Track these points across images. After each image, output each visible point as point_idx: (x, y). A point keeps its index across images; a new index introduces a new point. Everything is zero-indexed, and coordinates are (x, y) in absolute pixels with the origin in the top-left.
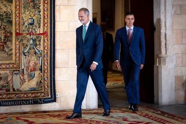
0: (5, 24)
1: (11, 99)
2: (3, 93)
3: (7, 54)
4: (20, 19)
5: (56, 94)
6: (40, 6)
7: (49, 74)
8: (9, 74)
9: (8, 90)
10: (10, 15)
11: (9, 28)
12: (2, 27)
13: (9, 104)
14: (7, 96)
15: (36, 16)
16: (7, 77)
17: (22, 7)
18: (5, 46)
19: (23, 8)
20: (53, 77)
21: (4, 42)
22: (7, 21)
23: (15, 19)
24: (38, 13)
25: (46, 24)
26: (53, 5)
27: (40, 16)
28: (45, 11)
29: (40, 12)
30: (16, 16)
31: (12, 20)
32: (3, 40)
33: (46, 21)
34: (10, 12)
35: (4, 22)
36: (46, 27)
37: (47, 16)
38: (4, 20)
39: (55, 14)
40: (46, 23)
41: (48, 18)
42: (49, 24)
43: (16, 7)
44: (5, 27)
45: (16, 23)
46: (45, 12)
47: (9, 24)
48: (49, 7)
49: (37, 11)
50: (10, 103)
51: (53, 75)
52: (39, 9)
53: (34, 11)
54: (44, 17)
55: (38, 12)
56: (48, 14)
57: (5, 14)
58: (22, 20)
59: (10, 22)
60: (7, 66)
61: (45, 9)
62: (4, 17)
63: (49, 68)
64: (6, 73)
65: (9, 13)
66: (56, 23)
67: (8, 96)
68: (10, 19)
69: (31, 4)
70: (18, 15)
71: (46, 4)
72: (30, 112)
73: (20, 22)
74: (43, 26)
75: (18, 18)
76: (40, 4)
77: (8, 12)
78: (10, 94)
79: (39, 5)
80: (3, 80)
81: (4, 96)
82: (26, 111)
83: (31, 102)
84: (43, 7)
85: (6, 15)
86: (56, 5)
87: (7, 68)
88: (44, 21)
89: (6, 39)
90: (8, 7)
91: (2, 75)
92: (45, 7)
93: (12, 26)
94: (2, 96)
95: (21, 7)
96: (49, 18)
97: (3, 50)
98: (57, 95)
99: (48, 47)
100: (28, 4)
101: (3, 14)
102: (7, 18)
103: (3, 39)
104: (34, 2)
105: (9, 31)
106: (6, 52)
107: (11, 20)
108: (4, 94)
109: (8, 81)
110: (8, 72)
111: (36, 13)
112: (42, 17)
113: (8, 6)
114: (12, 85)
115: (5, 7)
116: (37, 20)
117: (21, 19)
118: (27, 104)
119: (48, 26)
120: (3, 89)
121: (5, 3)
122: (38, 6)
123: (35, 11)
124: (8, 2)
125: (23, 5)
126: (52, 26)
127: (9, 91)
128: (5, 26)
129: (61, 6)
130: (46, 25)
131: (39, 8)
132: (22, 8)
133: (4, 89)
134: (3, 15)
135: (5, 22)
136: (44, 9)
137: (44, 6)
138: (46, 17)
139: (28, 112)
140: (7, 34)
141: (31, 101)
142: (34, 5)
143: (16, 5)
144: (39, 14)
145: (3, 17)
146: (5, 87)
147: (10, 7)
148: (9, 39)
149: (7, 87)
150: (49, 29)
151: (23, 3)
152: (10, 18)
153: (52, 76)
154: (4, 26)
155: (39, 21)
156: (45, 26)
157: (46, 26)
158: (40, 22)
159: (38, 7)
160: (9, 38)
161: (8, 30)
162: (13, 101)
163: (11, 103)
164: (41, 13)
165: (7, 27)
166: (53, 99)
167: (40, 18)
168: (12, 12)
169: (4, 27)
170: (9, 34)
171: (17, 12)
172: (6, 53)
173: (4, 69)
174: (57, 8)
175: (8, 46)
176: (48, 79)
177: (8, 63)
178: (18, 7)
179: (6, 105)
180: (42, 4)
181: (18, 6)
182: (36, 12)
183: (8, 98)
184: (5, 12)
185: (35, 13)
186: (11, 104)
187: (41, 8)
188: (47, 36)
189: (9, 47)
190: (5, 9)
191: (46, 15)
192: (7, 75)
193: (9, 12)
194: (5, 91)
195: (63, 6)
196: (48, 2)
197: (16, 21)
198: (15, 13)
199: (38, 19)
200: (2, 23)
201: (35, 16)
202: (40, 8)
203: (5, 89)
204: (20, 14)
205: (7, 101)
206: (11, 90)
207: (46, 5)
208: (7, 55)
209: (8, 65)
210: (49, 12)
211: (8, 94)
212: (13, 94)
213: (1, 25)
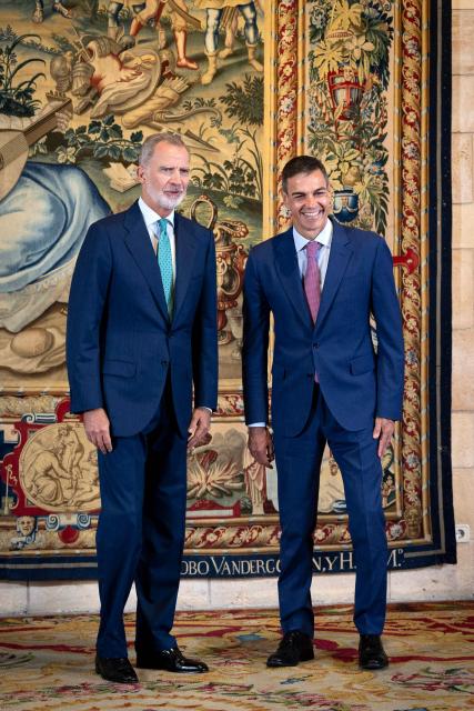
0: (230, 218)
1: (255, 550)
2: (222, 521)
5: (458, 527)
6: (383, 138)
7: (424, 438)
9: (242, 510)
10: (251, 177)
11: (248, 236)
12: (216, 231)
13: (246, 569)
14: (238, 535)
15: (366, 179)
16: (237, 448)
17: (302, 141)
18: (228, 313)
19: (310, 146)
20: (442, 453)
21: (225, 298)
22: (240, 206)
23: (275, 195)
24: (376, 168)
25: (410, 218)
26: (443, 132)
27: (386, 178)
28: (406, 156)
29: (383, 161)
30: (277, 180)
31: (261, 196)
32: (223, 287)
33: (409, 201)
34: (253, 163)
35: (225, 210)
36: (412, 229)
37: (417, 180)
38: (226, 200)
39: (450, 169)
40: (409, 213)
41: (419, 188)
42: (423, 214)
43: (277, 143)
44: (230, 231)
45: (277, 212)
46: (408, 164)
47: (249, 216)
48: (423, 139)
49: (369, 159)
50: (250, 567)
51: (442, 445)
52: (381, 148)
53: (359, 159)
54: (402, 185)
55: (376, 162)
56: (418, 171)
57: (229, 173)
59: (253, 209)
61: (408, 150)
62: (226, 184)
63: (423, 412)
64: (234, 434)
65: (249, 170)
66: (455, 209)
67: (245, 536)
68: (253, 194)
69: (346, 126)
71: (412, 125)
72: (340, 606)
74: (399, 224)
76: (383, 125)
77: (245, 166)
78: (250, 525)
79: (377, 129)
80: (221, 464)
81: (228, 535)
82: (321, 604)
83: (346, 564)
84: (397, 139)
85: (232, 177)
86: (453, 129)
87: (238, 411)
88: (402, 203)
89: (236, 284)
90: (241, 140)
91: (219, 443)
92: (405, 141)
93: (261, 226)
94: (218, 533)
95: (299, 142)
96: (423, 190)
97: (223, 333)
98: (462, 533)
99: (420, 318)
100: (333, 129)
101: (220, 173)
102: (238, 189)
104: (358, 119)
105: (246, 247)
106: (233, 338)
107: (257, 198)
108: (227, 525)
109: (245, 466)
110: (243, 428)
111: (368, 167)
112: (393, 186)
113: (243, 137)
114: (261, 488)
115: (230, 141)
116: (372, 196)
118: (328, 572)
119: (418, 224)
120: (220, 502)
121: (228, 123)
122: (376, 134)
123: (364, 157)
124: (243, 120)
125: (307, 132)
126: (439, 223)
127: (248, 511)
128: (232, 227)
130: (411, 221)
131: (377, 145)
132: (306, 146)
133: (225, 502)
134: (222, 179)
135: (232, 209)
136: (402, 150)
137: (402, 135)
138: (411, 186)
139: (333, 607)
140: (240, 260)
141: (346, 557)
142: (359, 133)
143: (277, 131)
144: (381, 172)
145: (219, 186)
146: (229, 493)
147: (249, 144)
149: (237, 496)
150: (424, 238)
151: (308, 123)
152: (250, 189)
153: (439, 448)
154: (225, 224)
155: (378, 202)
156: (405, 225)
157: (411, 225)
158: (386, 207)
159: (374, 142)
161: (243, 243)
162: (263, 557)
163: (254, 564)
164: (391, 167)
165: (240, 230)
166: (443, 550)
167: (386, 189)
168: (259, 165)
169: (225, 228)
173: (225, 415)
174: (458, 144)
176: (421, 461)
178: (286, 142)
179: (236, 576)
180: (391, 129)
181: (286, 137)
182: (365, 161)
183: (245, 545)
184: (228, 165)
185: (361, 167)
186: (255, 569)
187: (390, 143)
188: (417, 271)
190: (227, 152)
191: (410, 176)
192: (236, 444)
193: (249, 166)
194: (230, 512)
196: (418, 119)
197: (276, 203)
199: (375, 193)
200: (216, 213)
201: (363, 183)
202: (385, 144)
203: (232, 504)
205: (237, 558)
206: (258, 510)
207: (409, 131)
210: (424, 163)
211: (242, 527)
212: (266, 525)
213: (214, 223)
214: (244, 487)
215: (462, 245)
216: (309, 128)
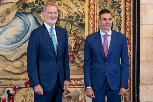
0: (76, 28)
4: (95, 21)
6: (120, 5)
7: (132, 92)
8: (81, 92)
10: (82, 17)
11: (81, 34)
12: (72, 32)
15: (115, 17)
16: (77, 95)
17: (97, 6)
18: (75, 56)
19: (99, 8)
20: (137, 97)
21: (74, 52)
22: (79, 25)
23: (89, 22)
24: (118, 14)
26: (137, 4)
27: (121, 17)
28: (127, 11)
29: (120, 12)
30: (89, 17)
31: (85, 22)
32: (73, 48)
33: (128, 24)
35: (74, 26)
36: (128, 32)
37: (130, 18)
38: (75, 23)
39: (139, 15)
40: (128, 27)
41: (130, 20)
42: (132, 27)
43: (90, 7)
44: (76, 32)
45: (89, 27)
46: (127, 13)
47: (81, 28)
48: (132, 6)
49: (116, 12)
51: (137, 94)
52: (119, 8)
53: (113, 11)
54: (126, 19)
56: (130, 15)
57: (75, 15)
59: (82, 26)
61: (127, 9)
62: (75, 19)
63: (132, 85)
64: (77, 91)
65: (81, 15)
66: (141, 26)
68: (82, 22)
69: (109, 2)
70: (92, 16)
73: (95, 26)
74: (125, 30)
75: (92, 20)
76: (120, 2)
77: (80, 13)
79: (119, 3)
80: (73, 100)
84: (124, 6)
86: (140, 3)
87: (78, 84)
88: (125, 24)
89: (77, 47)
90: (79, 6)
91: (72, 94)
92: (127, 6)
93: (85, 31)
95: (96, 7)
96: (132, 21)
99: (131, 58)
100: (106, 3)
101: (73, 15)
102: (78, 20)
105: (80, 37)
106: (76, 63)
107: (83, 23)
109: (80, 101)
110: (79, 89)
111: (116, 14)
112: (123, 19)
113: (79, 5)
115: (76, 6)
116: (117, 22)
119: (130, 30)
121: (75, 1)
122: (118, 4)
123: (115, 11)
125: (98, 4)
126: (136, 30)
128: (76, 31)
129: (147, 5)
130: (128, 30)
132: (98, 7)
134: (74, 17)
135: (76, 26)
137: (126, 5)
138: (128, 19)
140: (79, 41)
142: (113, 4)
143: (89, 3)
144: (120, 15)
145: (73, 19)
147: (81, 7)
150: (132, 35)
151: (98, 1)
152: (82, 20)
153: (136, 96)
154: (74, 30)
155: (119, 24)
156: (126, 31)
157: (128, 31)
158: (121, 25)
159: (118, 7)
160: (81, 46)
164: (122, 14)
165: (79, 32)
167: (121, 20)
169: (74, 31)
171: (91, 13)
172: (77, 65)
173: (74, 86)
174: (142, 7)
175: (79, 56)
176: (131, 99)
177: (79, 78)
178: (92, 7)
180: (122, 3)
181: (92, 5)
182: (115, 12)
184: (75, 13)
185: (114, 14)
188: (130, 44)
190: (75, 9)
191: (128, 16)
193: (81, 13)
195: (150, 5)
197: (89, 24)
198: (89, 14)
199: (118, 21)
200: (72, 27)
201: (114, 18)
202: (121, 7)
204: (94, 15)
207: (128, 3)
208: (78, 68)
209: (79, 81)
210: (132, 13)
213: (71, 30)
215: (143, 37)
216: (99, 3)
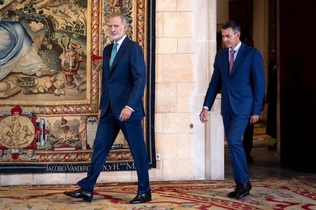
0: (75, 42)
1: (83, 162)
2: (71, 152)
3: (78, 90)
4: (98, 33)
5: (157, 154)
6: (131, 13)
7: (145, 122)
8: (81, 121)
9: (78, 148)
10: (82, 27)
11: (81, 49)
12: (70, 47)
13: (80, 169)
14: (77, 157)
16: (77, 126)
18: (74, 77)
20: (151, 128)
21: (73, 71)
22: (78, 37)
23: (92, 34)
24: (128, 24)
25: (141, 42)
26: (153, 11)
27: (132, 28)
28: (139, 20)
29: (131, 22)
30: (92, 28)
31: (86, 34)
32: (72, 67)
33: (140, 36)
34: (83, 22)
35: (73, 39)
37: (143, 29)
38: (73, 35)
39: (155, 25)
40: (140, 41)
41: (144, 32)
42: (145, 41)
43: (92, 15)
44: (75, 47)
45: (92, 40)
46: (140, 23)
47: (82, 41)
48: (145, 14)
50: (81, 169)
51: (151, 125)
52: (130, 17)
54: (138, 30)
55: (129, 22)
56: (143, 26)
57: (75, 25)
58: (102, 36)
59: (83, 39)
60: (78, 109)
61: (140, 18)
62: (73, 30)
64: (75, 120)
65: (82, 25)
66: (157, 40)
67: (79, 157)
68: (83, 33)
69: (117, 9)
70: (95, 27)
71: (141, 9)
72: (114, 183)
73: (98, 39)
75: (95, 32)
76: (131, 9)
77: (80, 23)
78: (81, 153)
79: (129, 10)
80: (71, 131)
81: (73, 157)
82: (106, 182)
83: (116, 168)
84: (136, 14)
85: (76, 27)
86: (156, 10)
87: (77, 112)
88: (137, 37)
89: (77, 66)
91: (70, 124)
92: (139, 15)
93: (86, 45)
94: (69, 156)
95: (100, 15)
96: (145, 33)
97: (72, 84)
98: (158, 157)
100: (113, 10)
101: (71, 25)
102: (78, 31)
103: (71, 65)
104: (122, 6)
105: (81, 52)
106: (76, 86)
107: (85, 35)
108: (73, 153)
109: (80, 132)
110: (79, 118)
112: (134, 31)
113: (80, 13)
114: (85, 140)
115: (75, 14)
117: (100, 34)
118: (109, 171)
119: (143, 45)
120: (70, 145)
121: (74, 8)
122: (128, 12)
124: (80, 7)
125: (103, 11)
126: (151, 44)
127: (81, 148)
128: (75, 45)
129: (165, 13)
130: (141, 44)
131: (129, 16)
132: (103, 16)
133: (72, 145)
134: (72, 28)
135: (75, 39)
136: (138, 18)
137: (138, 12)
138: (141, 31)
139: (111, 183)
140: (78, 57)
141: (116, 165)
142: (122, 11)
143: (92, 10)
144: (130, 26)
146: (74, 142)
147: (82, 15)
148: (80, 66)
149: (77, 143)
150: (145, 50)
151: (103, 8)
152: (82, 31)
153: (150, 126)
158: (131, 38)
159: (128, 15)
160: (81, 64)
161: (79, 51)
162: (86, 165)
163: (83, 167)
164: (133, 24)
165: (79, 46)
166: (151, 163)
167: (132, 32)
168: (86, 23)
169: (73, 45)
170: (81, 57)
171: (94, 22)
172: (76, 88)
173: (72, 113)
174: (158, 16)
175: (79, 76)
177: (79, 103)
178: (95, 15)
179: (76, 172)
180: (134, 10)
181: (95, 13)
183: (79, 160)
184: (74, 22)
186: (83, 169)
187: (133, 15)
189: (80, 78)
190: (74, 18)
191: (140, 27)
192: (76, 124)
193: (82, 23)
194: (74, 149)
195: (169, 13)
196: (144, 7)
197: (92, 37)
198: (92, 24)
200: (70, 40)
202: (131, 15)
203: (75, 146)
204: (98, 26)
205: (76, 165)
206: (84, 148)
207: (140, 11)
208: (77, 92)
209: (79, 107)
210: (145, 23)
211: (78, 154)
212: (87, 153)
213: (69, 43)
214: (79, 140)
215: (159, 53)
